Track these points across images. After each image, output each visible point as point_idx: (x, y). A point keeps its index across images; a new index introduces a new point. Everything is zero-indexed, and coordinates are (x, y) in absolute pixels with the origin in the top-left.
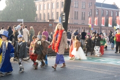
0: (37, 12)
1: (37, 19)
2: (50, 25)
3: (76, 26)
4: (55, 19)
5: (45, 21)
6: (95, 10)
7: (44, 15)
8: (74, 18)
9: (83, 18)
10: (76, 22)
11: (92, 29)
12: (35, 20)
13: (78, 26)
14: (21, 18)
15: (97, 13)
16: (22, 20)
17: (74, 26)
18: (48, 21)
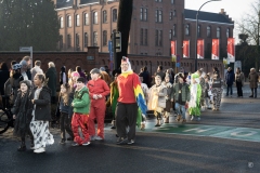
0: (62, 32)
1: (61, 46)
2: (90, 58)
3: (144, 60)
4: (99, 45)
5: (78, 49)
6: (183, 25)
7: (77, 37)
8: (139, 43)
9: (159, 43)
10: (144, 52)
11: (177, 65)
12: (59, 47)
13: (148, 60)
14: (27, 45)
15: (187, 32)
16: (31, 49)
17: (140, 60)
18: (86, 50)
